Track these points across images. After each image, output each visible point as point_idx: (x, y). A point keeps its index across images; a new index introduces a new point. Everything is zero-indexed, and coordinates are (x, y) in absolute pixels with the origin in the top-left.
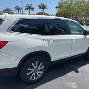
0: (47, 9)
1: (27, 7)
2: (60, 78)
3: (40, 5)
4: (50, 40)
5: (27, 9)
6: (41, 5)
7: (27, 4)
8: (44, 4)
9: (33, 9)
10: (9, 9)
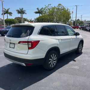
0: (26, 14)
2: (66, 65)
5: (5, 13)
6: (19, 10)
8: (22, 9)
9: (10, 14)
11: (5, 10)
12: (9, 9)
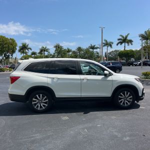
1: (120, 41)
3: (143, 35)
4: (54, 78)
5: (121, 43)
7: (121, 36)
10: (94, 46)
11: (123, 37)
12: (128, 34)
